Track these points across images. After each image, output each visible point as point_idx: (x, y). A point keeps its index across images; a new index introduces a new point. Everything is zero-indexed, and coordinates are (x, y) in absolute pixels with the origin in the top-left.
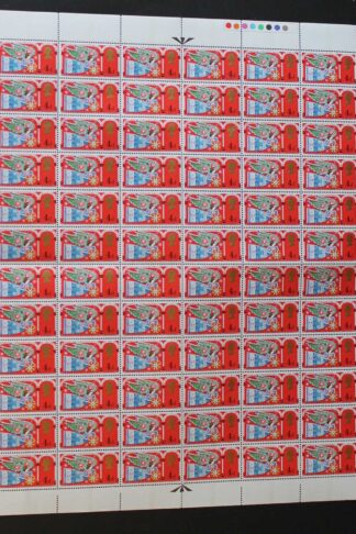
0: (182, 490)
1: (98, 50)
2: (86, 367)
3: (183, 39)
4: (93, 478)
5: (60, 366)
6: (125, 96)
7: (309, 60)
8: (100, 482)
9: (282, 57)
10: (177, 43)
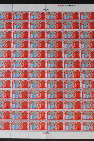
2: (19, 97)
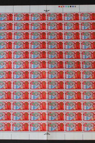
0: (47, 134)
1: (24, 14)
3: (47, 10)
4: (21, 130)
5: (12, 98)
6: (31, 26)
7: (82, 14)
8: (23, 131)
9: (74, 14)
10: (45, 12)
